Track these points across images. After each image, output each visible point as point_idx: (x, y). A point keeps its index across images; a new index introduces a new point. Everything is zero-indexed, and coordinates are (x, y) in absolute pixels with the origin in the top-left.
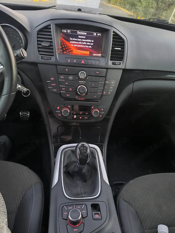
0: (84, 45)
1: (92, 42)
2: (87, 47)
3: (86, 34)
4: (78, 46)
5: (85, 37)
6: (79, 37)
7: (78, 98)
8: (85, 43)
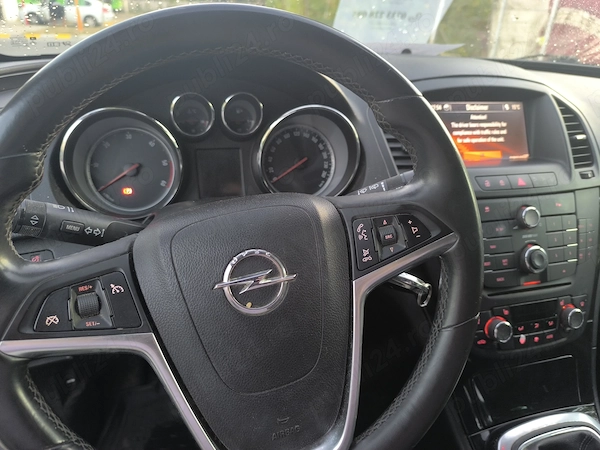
0: (487, 136)
1: (502, 128)
2: (494, 140)
3: (485, 108)
4: (474, 141)
5: (484, 117)
6: (473, 117)
7: (525, 283)
8: (487, 132)
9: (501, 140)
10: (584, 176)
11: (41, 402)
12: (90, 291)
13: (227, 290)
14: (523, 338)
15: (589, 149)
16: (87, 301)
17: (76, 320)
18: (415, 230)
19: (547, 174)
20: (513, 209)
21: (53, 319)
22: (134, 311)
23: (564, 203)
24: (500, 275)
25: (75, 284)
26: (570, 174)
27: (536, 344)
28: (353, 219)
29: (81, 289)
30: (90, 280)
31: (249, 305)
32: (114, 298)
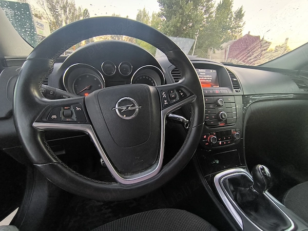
0: (206, 80)
1: (210, 77)
2: (208, 81)
3: (205, 71)
4: (202, 81)
5: (205, 74)
6: (201, 74)
7: (220, 124)
8: (206, 78)
9: (210, 81)
10: (236, 91)
11: (48, 147)
12: (69, 109)
13: (117, 110)
14: (220, 143)
15: (238, 84)
16: (67, 112)
17: (63, 118)
18: (182, 94)
19: (225, 90)
20: (215, 100)
21: (54, 117)
22: (84, 118)
23: (231, 99)
24: (212, 121)
25: (64, 106)
26: (232, 90)
27: (225, 145)
28: (161, 91)
29: (65, 108)
30: (69, 105)
31: (125, 116)
32: (77, 112)
